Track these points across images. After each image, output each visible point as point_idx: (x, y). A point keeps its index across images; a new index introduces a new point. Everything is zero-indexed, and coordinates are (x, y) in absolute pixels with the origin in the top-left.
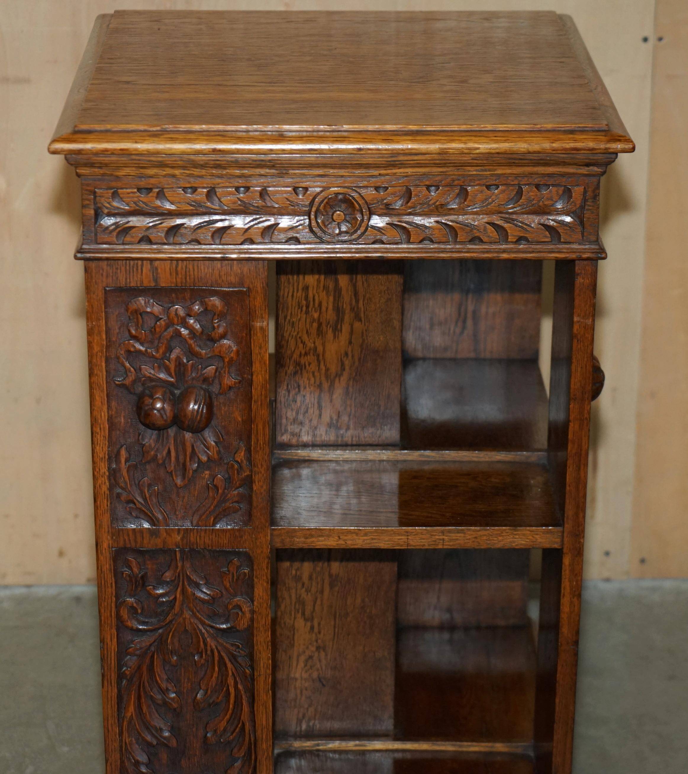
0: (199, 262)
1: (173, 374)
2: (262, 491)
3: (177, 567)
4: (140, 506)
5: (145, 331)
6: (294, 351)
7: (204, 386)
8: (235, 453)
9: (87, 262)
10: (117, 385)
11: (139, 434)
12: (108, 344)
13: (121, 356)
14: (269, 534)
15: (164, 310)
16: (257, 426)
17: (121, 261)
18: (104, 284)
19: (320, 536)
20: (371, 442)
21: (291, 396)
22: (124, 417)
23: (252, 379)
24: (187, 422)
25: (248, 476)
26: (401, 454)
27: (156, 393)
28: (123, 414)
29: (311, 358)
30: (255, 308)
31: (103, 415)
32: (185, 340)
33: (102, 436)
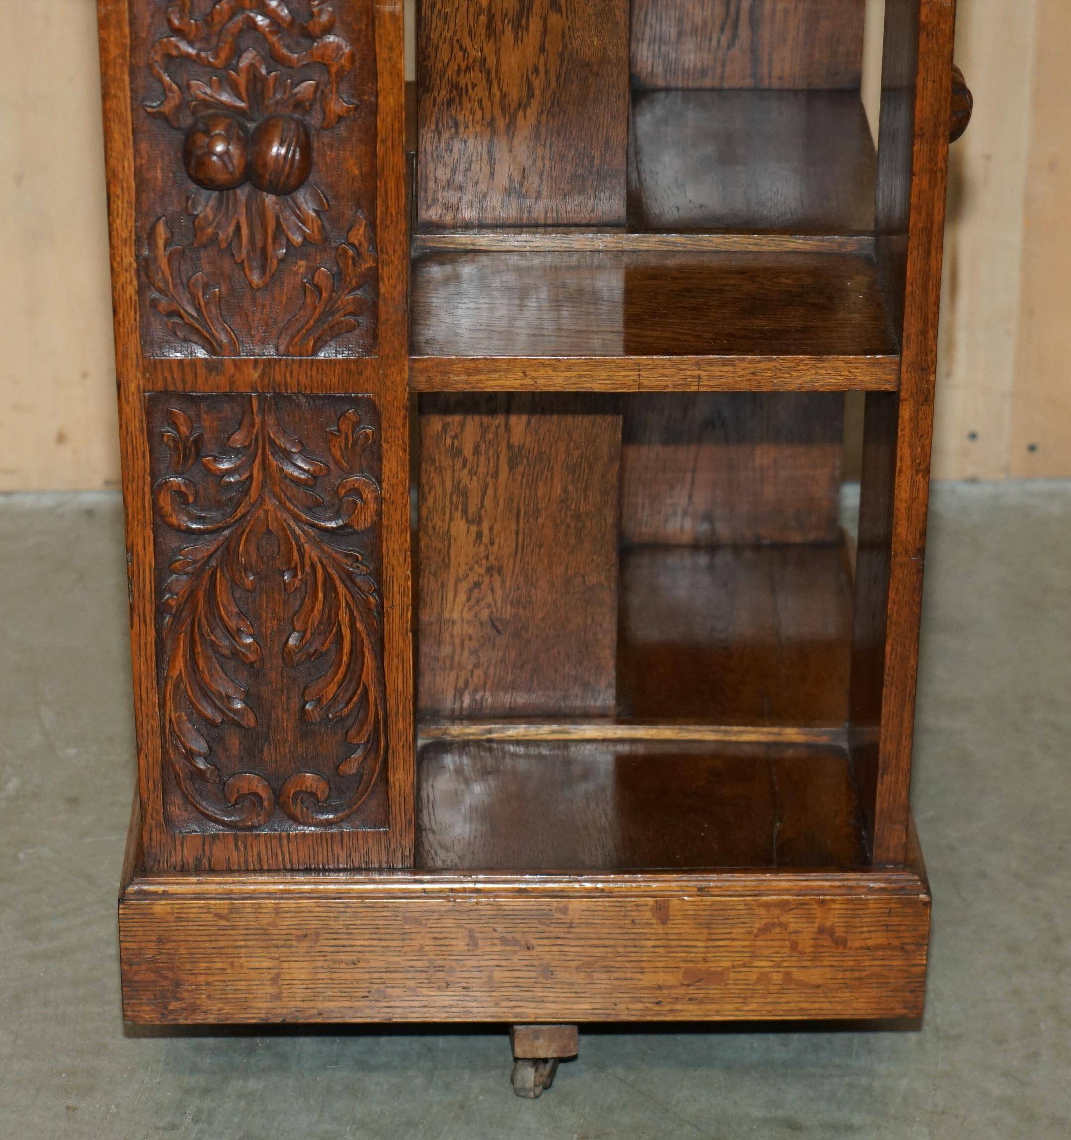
1: (244, 95)
2: (395, 293)
3: (253, 425)
4: (191, 321)
5: (196, 21)
6: (448, 63)
7: (296, 116)
8: (349, 231)
10: (148, 113)
11: (188, 199)
12: (134, 43)
13: (156, 65)
14: (407, 368)
16: (386, 183)
19: (492, 371)
20: (576, 220)
21: (443, 141)
22: (162, 169)
23: (377, 102)
24: (267, 176)
25: (370, 269)
26: (627, 240)
27: (215, 126)
28: (159, 166)
29: (476, 76)
31: (126, 165)
32: (264, 35)
33: (125, 201)
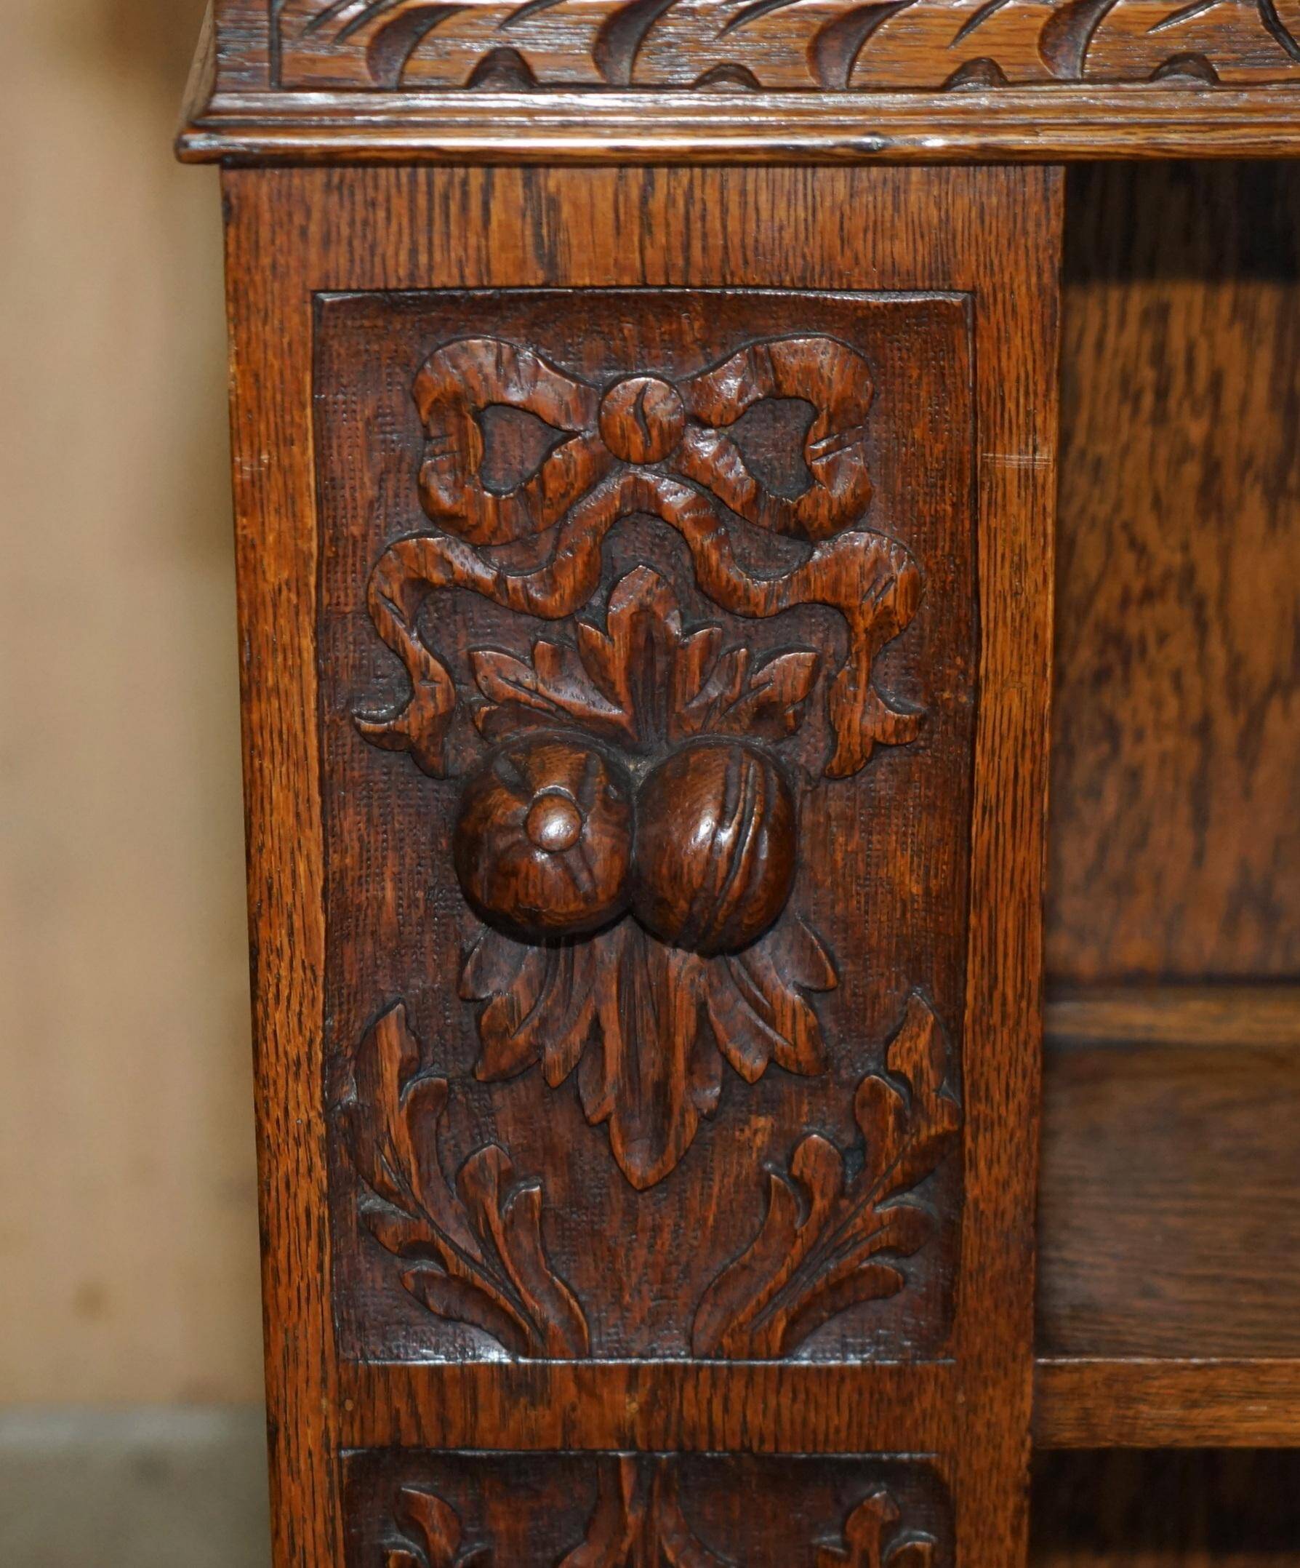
0: (751, 172)
1: (621, 688)
2: (1007, 1201)
3: (622, 1528)
4: (465, 1269)
5: (497, 494)
7: (759, 742)
8: (889, 1041)
9: (232, 175)
10: (365, 736)
11: (464, 958)
12: (329, 553)
13: (386, 609)
14: (1028, 1389)
15: (583, 397)
16: (993, 920)
17: (392, 171)
18: (314, 279)
19: (1251, 1396)
22: (398, 879)
23: (976, 707)
24: (683, 904)
25: (942, 1138)
27: (545, 772)
29: (1170, 611)
30: (1001, 383)
31: (302, 868)
32: (681, 532)
33: (297, 963)
